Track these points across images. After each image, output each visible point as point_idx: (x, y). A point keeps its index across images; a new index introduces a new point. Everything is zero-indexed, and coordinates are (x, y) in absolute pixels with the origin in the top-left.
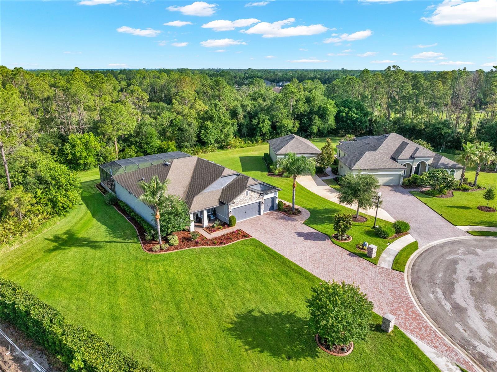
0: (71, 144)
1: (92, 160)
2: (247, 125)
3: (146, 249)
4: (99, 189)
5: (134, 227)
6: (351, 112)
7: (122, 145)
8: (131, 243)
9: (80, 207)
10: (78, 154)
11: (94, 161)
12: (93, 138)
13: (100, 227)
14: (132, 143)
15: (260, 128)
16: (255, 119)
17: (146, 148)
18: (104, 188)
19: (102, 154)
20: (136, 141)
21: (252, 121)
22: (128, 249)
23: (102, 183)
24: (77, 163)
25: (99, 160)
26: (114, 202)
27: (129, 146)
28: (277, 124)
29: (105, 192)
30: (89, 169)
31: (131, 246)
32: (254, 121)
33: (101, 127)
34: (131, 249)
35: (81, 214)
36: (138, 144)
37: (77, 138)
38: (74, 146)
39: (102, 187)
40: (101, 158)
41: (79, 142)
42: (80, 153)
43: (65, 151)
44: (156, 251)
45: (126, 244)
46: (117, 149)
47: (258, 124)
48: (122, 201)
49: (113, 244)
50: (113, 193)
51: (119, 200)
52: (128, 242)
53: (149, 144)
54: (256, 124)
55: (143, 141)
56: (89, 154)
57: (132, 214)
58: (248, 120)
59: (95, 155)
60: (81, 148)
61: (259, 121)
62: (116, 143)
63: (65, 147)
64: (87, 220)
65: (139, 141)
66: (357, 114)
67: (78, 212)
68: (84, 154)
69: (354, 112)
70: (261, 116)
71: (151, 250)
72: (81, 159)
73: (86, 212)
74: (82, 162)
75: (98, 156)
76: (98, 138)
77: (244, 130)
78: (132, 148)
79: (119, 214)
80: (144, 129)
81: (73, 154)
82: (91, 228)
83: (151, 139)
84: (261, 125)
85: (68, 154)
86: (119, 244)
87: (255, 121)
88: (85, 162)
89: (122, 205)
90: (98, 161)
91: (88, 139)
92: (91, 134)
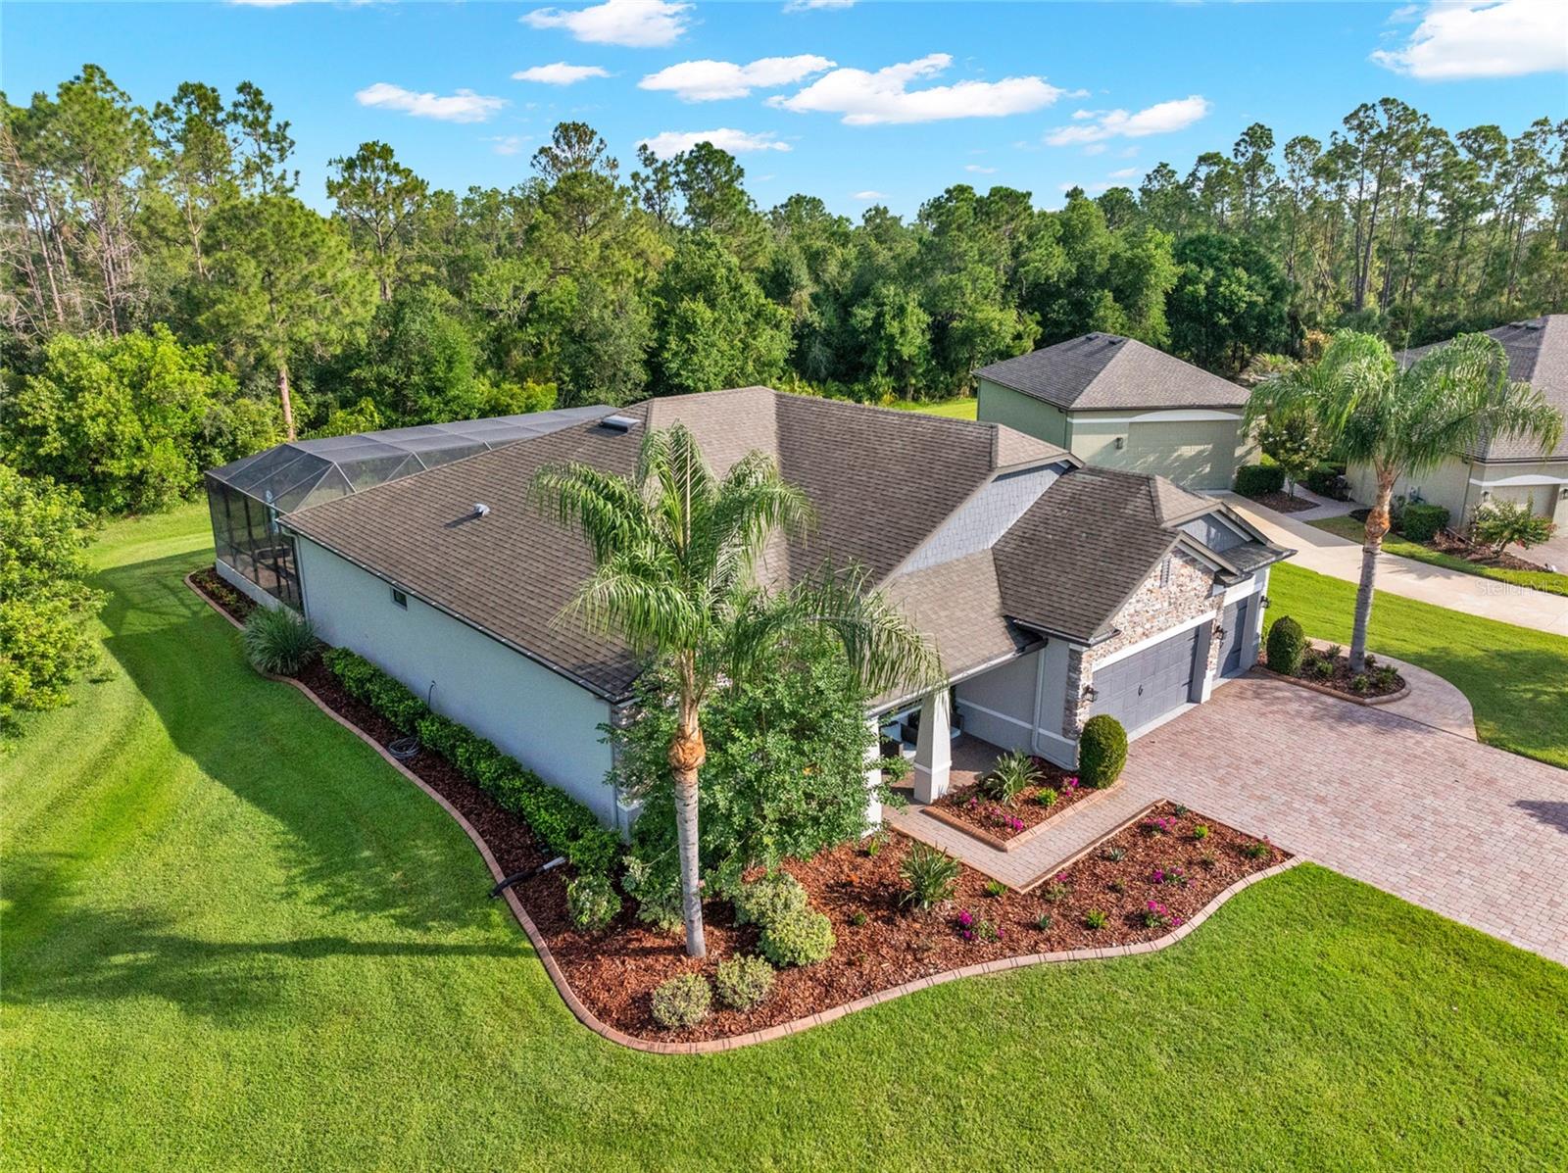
0: (59, 379)
1: (167, 459)
2: (829, 331)
3: (603, 1014)
4: (212, 595)
5: (456, 814)
6: (1225, 282)
7: (315, 398)
8: (462, 950)
9: (93, 694)
10: (95, 430)
11: (179, 462)
12: (169, 348)
13: (219, 827)
14: (361, 389)
15: (891, 339)
16: (864, 307)
17: (427, 410)
18: (233, 589)
19: (220, 433)
20: (382, 380)
21: (849, 314)
22: (455, 1011)
23: (225, 567)
24: (95, 476)
25: (205, 464)
26: (295, 657)
27: (345, 404)
28: (955, 324)
29: (242, 606)
30: (156, 506)
31: (471, 979)
32: (858, 311)
33: (214, 303)
34: (473, 1008)
35: (97, 741)
36: (389, 391)
37: (91, 352)
38: (73, 392)
39: (224, 583)
40: (217, 455)
41: (100, 369)
42: (109, 424)
43: (26, 415)
44: (685, 1032)
45: (429, 962)
46: (289, 419)
47: (878, 323)
48: (346, 654)
49: (329, 969)
50: (291, 613)
51: (326, 647)
52: (437, 950)
53: (439, 391)
54: (869, 323)
55: (415, 379)
56: (152, 432)
57: (426, 728)
58: (830, 309)
59: (184, 435)
60: (109, 398)
61: (880, 315)
62: (285, 387)
63: (27, 396)
64: (136, 777)
65: (393, 376)
66: (1250, 288)
67: (79, 726)
68: (129, 427)
69: (1239, 281)
70: (889, 291)
71: (640, 1018)
72: (113, 456)
73: (131, 726)
74: (117, 468)
75: (198, 440)
76: (199, 350)
77: (818, 352)
78: (361, 411)
79: (336, 732)
80: (415, 326)
81: (71, 431)
82: (158, 837)
83: (450, 369)
84: (893, 328)
85: (42, 430)
86: (370, 964)
87: (864, 315)
88: (132, 467)
89: (351, 674)
90: (201, 469)
91: (147, 354)
92: (163, 330)
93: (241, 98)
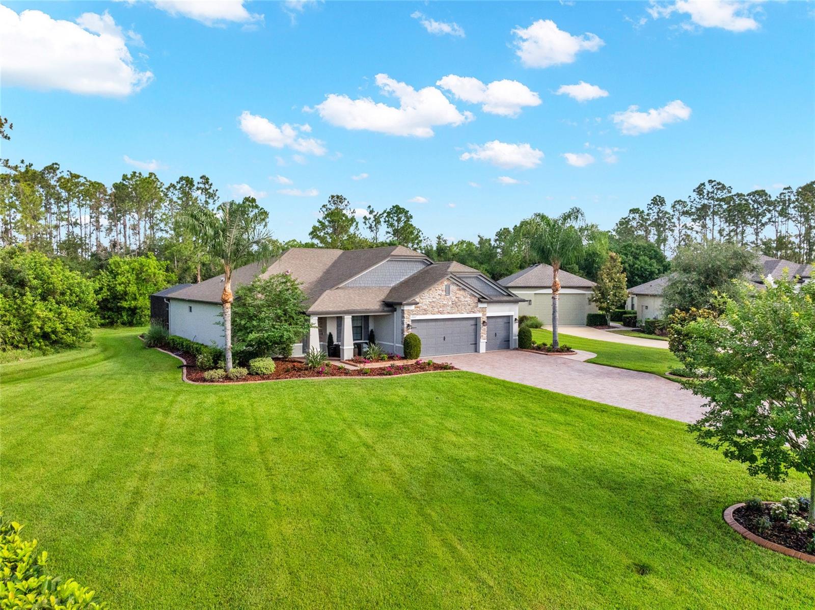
0: (111, 271)
10: (120, 289)
12: (152, 261)
24: (117, 307)
26: (159, 341)
37: (124, 262)
38: (115, 275)
41: (126, 268)
57: (186, 343)
60: (127, 277)
68: (133, 289)
72: (125, 300)
74: (126, 305)
76: (164, 263)
81: (111, 289)
88: (131, 304)
91: (144, 263)
93: (201, 180)
